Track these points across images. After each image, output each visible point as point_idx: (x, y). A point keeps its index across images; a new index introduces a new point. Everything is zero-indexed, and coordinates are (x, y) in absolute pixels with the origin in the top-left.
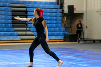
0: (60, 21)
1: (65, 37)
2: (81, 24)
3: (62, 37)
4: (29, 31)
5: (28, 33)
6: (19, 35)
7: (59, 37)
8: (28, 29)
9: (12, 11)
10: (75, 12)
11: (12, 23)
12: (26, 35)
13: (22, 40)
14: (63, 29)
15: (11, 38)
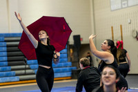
0: (65, 55)
1: (72, 74)
2: (90, 56)
3: (69, 74)
4: (29, 69)
5: (28, 71)
6: (17, 75)
7: (65, 74)
8: (27, 66)
9: (8, 46)
10: (82, 43)
11: (8, 61)
12: (25, 74)
13: (20, 80)
14: (70, 63)
15: (8, 79)
